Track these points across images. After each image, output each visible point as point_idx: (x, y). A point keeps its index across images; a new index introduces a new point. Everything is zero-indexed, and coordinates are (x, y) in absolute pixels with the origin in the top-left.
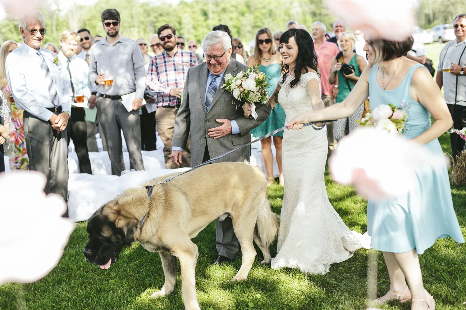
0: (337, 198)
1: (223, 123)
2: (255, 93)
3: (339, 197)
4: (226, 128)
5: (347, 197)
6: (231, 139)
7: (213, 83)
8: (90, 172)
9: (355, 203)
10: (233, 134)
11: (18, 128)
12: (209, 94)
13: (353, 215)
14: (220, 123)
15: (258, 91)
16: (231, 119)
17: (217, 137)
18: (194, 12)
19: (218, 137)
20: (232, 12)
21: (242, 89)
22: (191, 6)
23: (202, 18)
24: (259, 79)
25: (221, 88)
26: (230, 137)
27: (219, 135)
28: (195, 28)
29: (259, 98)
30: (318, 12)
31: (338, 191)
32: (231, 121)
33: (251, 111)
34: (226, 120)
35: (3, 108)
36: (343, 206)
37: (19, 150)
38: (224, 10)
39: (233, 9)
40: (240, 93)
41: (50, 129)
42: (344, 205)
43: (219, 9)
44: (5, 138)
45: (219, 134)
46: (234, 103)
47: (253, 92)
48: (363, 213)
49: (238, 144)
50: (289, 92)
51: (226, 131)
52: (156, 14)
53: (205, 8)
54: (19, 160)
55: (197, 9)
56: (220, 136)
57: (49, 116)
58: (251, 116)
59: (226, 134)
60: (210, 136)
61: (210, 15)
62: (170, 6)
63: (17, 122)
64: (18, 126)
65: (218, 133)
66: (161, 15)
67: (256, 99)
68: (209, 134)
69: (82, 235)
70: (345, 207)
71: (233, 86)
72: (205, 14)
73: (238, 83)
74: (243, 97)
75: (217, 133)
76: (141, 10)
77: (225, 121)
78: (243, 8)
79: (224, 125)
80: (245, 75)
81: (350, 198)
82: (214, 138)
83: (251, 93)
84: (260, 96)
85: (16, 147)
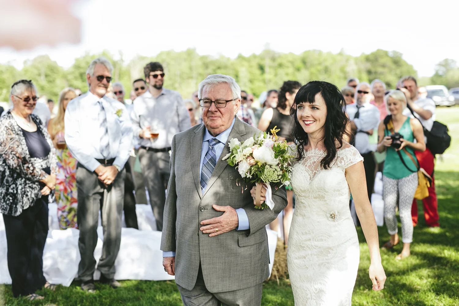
0: (400, 271)
1: (224, 212)
2: (274, 167)
3: (402, 270)
4: (228, 220)
5: (411, 271)
6: (237, 236)
7: (210, 152)
8: (136, 226)
9: (421, 278)
10: (239, 229)
11: (67, 176)
12: (205, 169)
13: (419, 293)
14: (220, 211)
15: (278, 165)
16: (236, 207)
17: (213, 234)
18: (251, 67)
19: (216, 234)
20: (288, 67)
21: (252, 161)
22: (248, 60)
23: (258, 72)
24: (279, 146)
25: (223, 159)
26: (236, 234)
27: (217, 231)
28: (251, 81)
29: (278, 176)
30: (373, 70)
31: (401, 263)
32: (237, 210)
33: (265, 197)
34: (229, 207)
35: (51, 157)
36: (408, 282)
37: (67, 199)
38: (281, 65)
39: (289, 65)
40: (249, 167)
41: (96, 181)
42: (408, 280)
43: (276, 64)
44: (50, 189)
45: (217, 229)
46: (238, 184)
47: (271, 166)
48: (430, 291)
49: (246, 245)
50: (315, 173)
51: (227, 224)
52: (214, 67)
53: (262, 63)
54: (67, 209)
55: (255, 63)
56: (219, 233)
57: (95, 166)
58: (264, 204)
59: (227, 229)
60: (204, 232)
61: (267, 69)
62: (228, 59)
63: (67, 170)
64: (68, 173)
65: (216, 227)
66: (219, 68)
67: (275, 178)
68: (201, 229)
69: (123, 296)
70: (409, 283)
71: (239, 157)
72: (262, 68)
73: (247, 152)
74: (254, 174)
75: (214, 228)
76: (200, 63)
77: (227, 209)
78: (299, 64)
79: (224, 215)
80: (257, 141)
81: (414, 272)
82: (210, 235)
83: (267, 166)
84: (281, 173)
85: (64, 195)
